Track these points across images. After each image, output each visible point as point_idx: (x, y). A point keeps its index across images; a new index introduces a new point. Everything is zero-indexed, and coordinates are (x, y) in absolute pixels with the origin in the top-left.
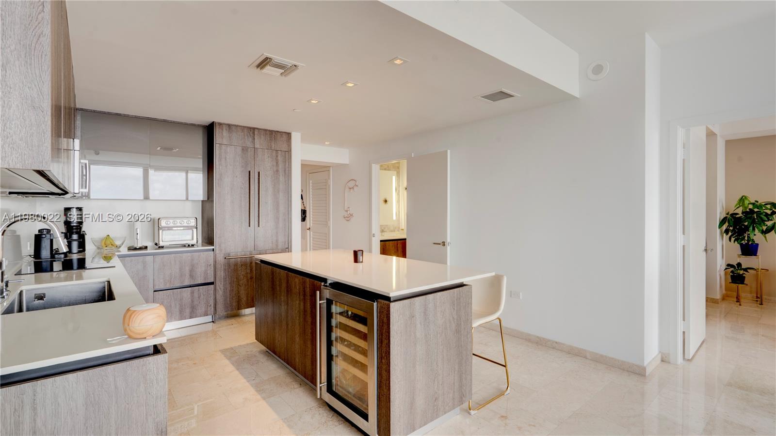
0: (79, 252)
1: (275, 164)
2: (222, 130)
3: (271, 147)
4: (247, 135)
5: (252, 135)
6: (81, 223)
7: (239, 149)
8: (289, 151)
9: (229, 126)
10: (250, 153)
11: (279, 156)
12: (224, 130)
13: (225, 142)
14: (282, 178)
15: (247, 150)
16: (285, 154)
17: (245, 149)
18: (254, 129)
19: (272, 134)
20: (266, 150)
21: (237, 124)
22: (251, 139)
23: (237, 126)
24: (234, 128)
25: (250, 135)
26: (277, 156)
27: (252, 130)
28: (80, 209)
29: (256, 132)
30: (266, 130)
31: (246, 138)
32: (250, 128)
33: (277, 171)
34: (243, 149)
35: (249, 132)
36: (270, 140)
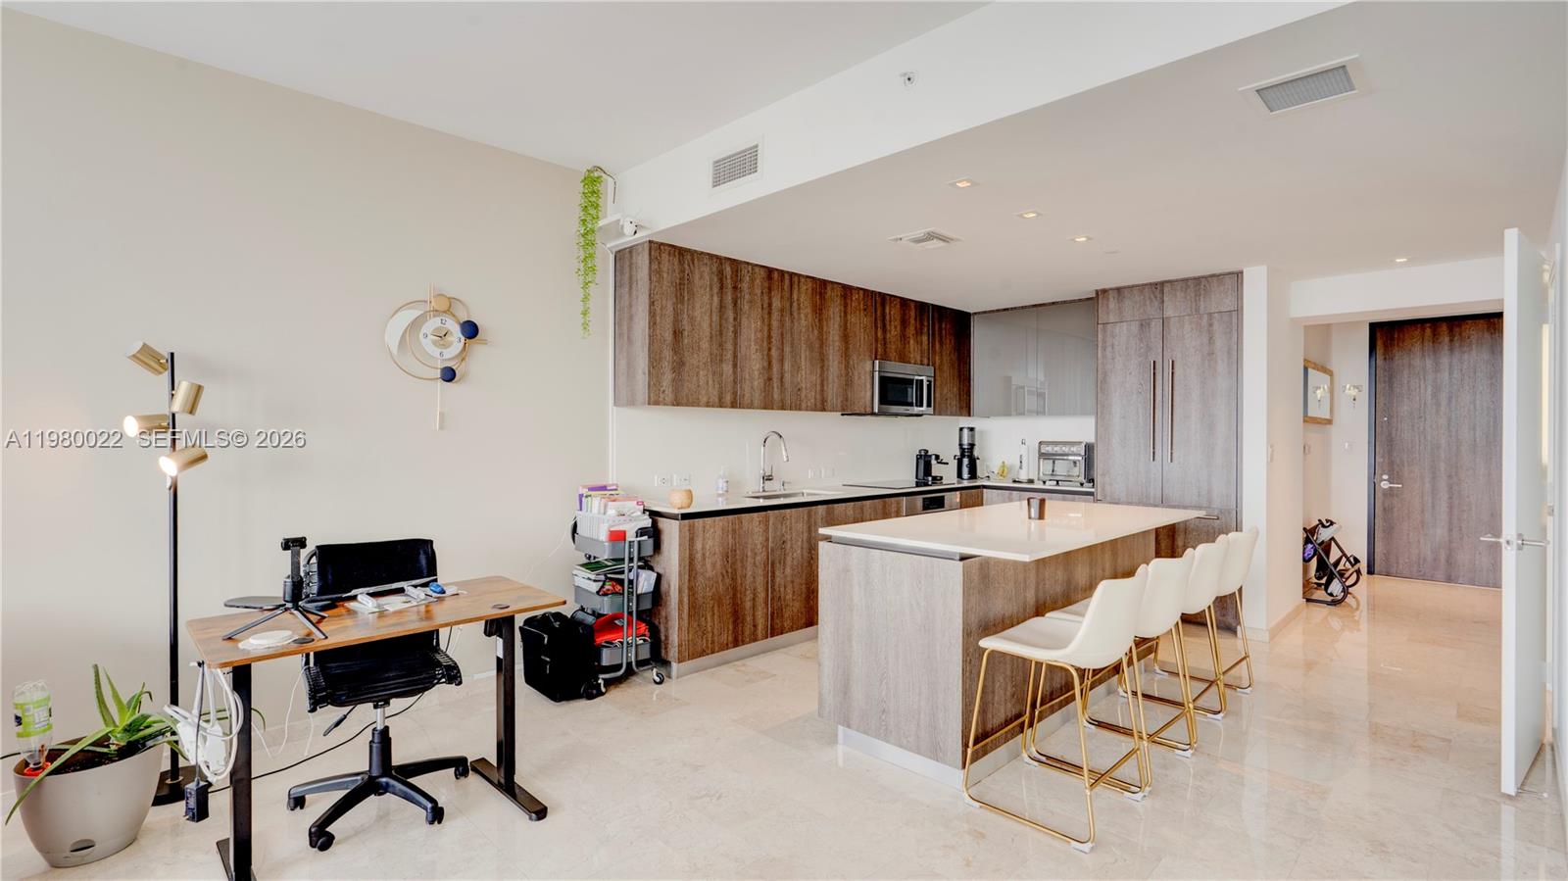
0: (970, 478)
1: (1205, 340)
2: (1108, 300)
3: (1197, 310)
4: (1150, 298)
5: (1159, 296)
6: (972, 446)
7: (1135, 327)
8: (1239, 310)
9: (1119, 290)
10: (1156, 327)
11: (1216, 325)
12: (1111, 299)
13: (1112, 319)
14: (1222, 367)
15: (1149, 325)
16: (1231, 316)
17: (1144, 325)
18: (1163, 283)
19: (1198, 285)
20: (1187, 317)
21: (1131, 284)
22: (1156, 304)
23: (1131, 287)
24: (1126, 293)
25: (1156, 297)
26: (1211, 325)
27: (1158, 288)
28: (972, 429)
29: (1166, 290)
30: (1186, 280)
31: (1148, 303)
32: (1155, 285)
33: (1211, 353)
34: (1142, 325)
35: (1153, 293)
36: (1196, 296)
